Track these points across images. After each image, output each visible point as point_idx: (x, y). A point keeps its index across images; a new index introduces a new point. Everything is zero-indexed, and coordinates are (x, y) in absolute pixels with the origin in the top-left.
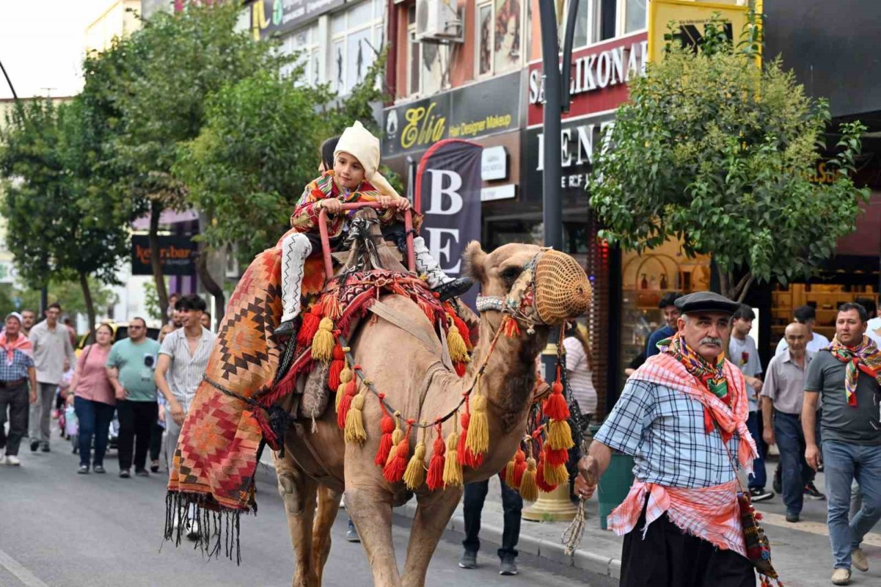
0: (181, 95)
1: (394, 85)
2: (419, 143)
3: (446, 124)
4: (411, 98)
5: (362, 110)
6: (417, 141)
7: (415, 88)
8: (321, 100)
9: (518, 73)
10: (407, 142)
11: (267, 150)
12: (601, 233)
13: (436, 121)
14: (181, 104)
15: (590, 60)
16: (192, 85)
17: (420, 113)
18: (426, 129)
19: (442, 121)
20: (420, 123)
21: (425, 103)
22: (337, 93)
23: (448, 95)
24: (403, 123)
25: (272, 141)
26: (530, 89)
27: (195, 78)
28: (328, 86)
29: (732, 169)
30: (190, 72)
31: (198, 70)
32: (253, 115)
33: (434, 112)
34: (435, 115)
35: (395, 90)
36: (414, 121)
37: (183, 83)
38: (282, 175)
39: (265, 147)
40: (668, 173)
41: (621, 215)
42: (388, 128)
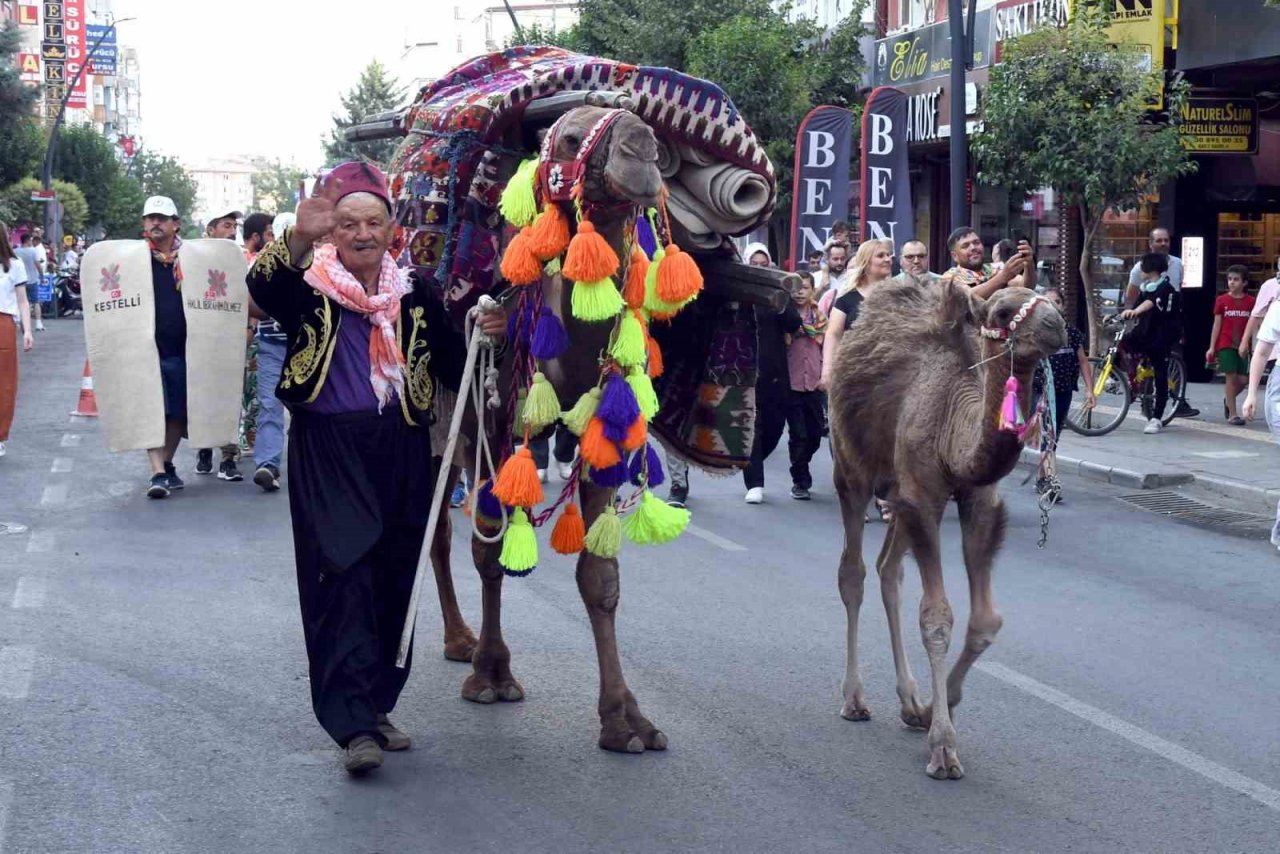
0: (670, 35)
1: (886, 16)
2: (906, 76)
3: (929, 59)
4: (900, 32)
5: (848, 46)
6: (903, 75)
7: (906, 20)
8: (809, 35)
9: (989, 11)
10: (895, 75)
11: (742, 93)
12: (979, 174)
13: (920, 55)
14: (670, 44)
15: (1018, 9)
16: (680, 25)
17: (906, 46)
18: (911, 63)
19: (925, 55)
20: (906, 55)
21: (910, 37)
22: (826, 26)
23: (930, 29)
24: (892, 55)
25: (746, 85)
26: (997, 28)
27: (684, 18)
28: (814, 22)
29: (1073, 122)
30: (678, 11)
31: (687, 10)
32: (730, 59)
33: (919, 46)
34: (919, 49)
35: (886, 22)
36: (901, 54)
37: (671, 22)
38: (758, 115)
39: (740, 89)
40: (1023, 126)
41: (993, 160)
42: (879, 61)
